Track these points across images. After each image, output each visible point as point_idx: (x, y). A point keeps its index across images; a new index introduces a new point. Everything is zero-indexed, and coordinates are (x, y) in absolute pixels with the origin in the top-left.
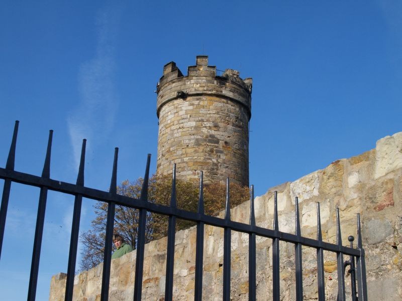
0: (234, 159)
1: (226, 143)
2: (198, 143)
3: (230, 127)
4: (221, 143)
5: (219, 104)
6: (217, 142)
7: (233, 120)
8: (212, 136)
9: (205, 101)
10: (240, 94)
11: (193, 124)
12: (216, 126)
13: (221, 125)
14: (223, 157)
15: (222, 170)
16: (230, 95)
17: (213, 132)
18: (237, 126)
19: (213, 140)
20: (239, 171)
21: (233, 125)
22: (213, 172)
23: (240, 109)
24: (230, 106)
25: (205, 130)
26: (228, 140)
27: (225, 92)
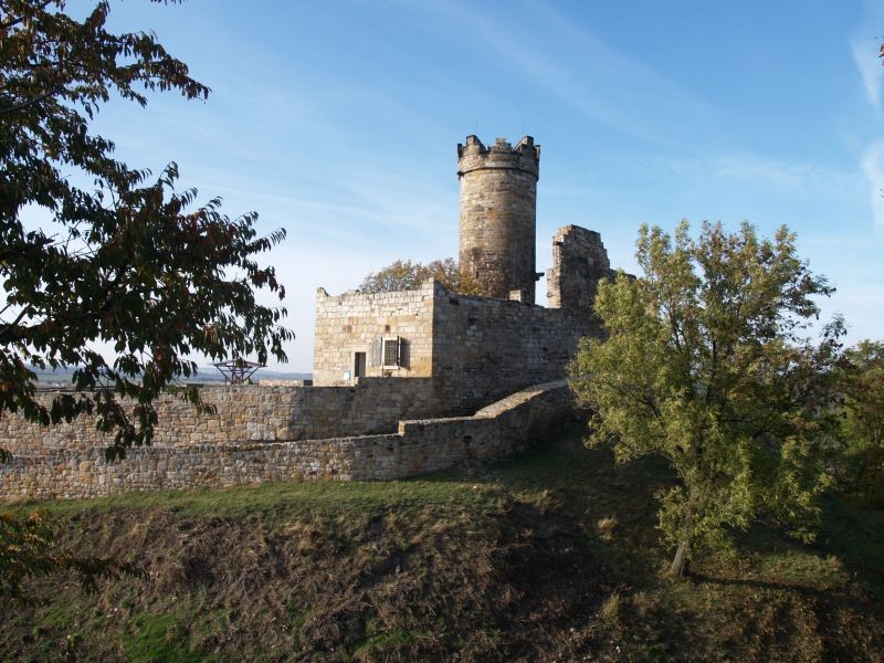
0: (499, 221)
1: (490, 209)
2: (470, 215)
3: (494, 193)
4: (486, 210)
5: (483, 175)
6: (483, 210)
7: (497, 186)
8: (479, 206)
9: (474, 176)
10: (505, 160)
11: (467, 198)
12: (482, 196)
13: (486, 194)
14: (487, 222)
15: (486, 233)
16: (493, 164)
17: (479, 202)
18: (501, 190)
19: (479, 208)
20: (504, 230)
21: (498, 190)
22: (479, 236)
23: (507, 173)
24: (495, 174)
25: (474, 202)
26: (492, 206)
27: (488, 164)
